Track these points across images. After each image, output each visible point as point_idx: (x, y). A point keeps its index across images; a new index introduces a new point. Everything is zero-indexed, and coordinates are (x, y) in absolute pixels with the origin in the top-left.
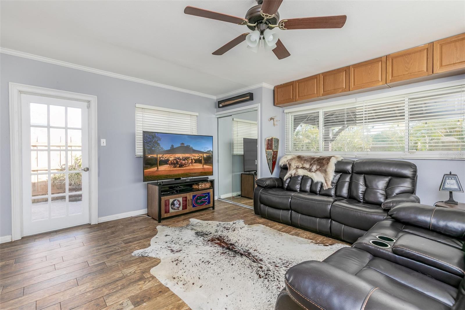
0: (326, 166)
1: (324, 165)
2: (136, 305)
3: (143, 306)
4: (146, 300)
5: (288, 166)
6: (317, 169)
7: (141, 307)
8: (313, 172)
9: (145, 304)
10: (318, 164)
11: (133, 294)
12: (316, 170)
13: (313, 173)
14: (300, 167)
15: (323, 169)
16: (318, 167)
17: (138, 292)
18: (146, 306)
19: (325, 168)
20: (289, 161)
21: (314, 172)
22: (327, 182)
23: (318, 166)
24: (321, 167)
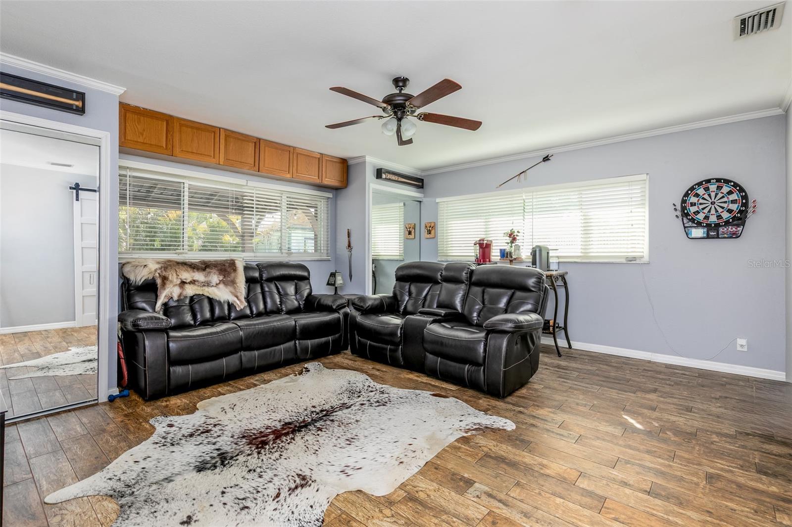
0: (233, 275)
1: (229, 273)
2: (472, 482)
3: (471, 476)
4: (458, 477)
5: (159, 281)
6: (220, 281)
7: (473, 477)
8: (213, 286)
9: (466, 475)
10: (220, 273)
11: (453, 494)
12: (218, 282)
13: (213, 288)
14: (188, 281)
15: (229, 279)
16: (221, 278)
17: (446, 490)
18: (468, 473)
19: (232, 278)
20: (159, 271)
21: (215, 286)
22: (240, 298)
23: (221, 275)
24: (225, 277)
